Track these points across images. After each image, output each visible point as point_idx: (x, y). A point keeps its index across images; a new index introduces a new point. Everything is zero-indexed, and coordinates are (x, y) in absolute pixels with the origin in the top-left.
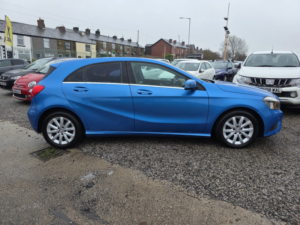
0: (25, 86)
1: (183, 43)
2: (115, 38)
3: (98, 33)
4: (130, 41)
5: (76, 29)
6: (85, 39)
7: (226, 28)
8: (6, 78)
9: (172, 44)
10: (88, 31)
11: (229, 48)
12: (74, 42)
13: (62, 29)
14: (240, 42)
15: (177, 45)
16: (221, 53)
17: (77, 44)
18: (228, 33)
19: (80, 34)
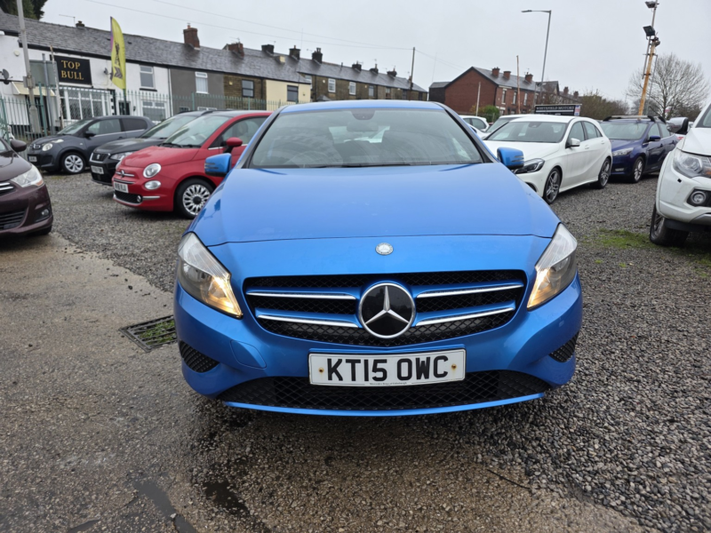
0: (137, 176)
1: (529, 78)
2: (357, 67)
3: (317, 56)
4: (392, 74)
5: (268, 49)
6: (288, 72)
7: (649, 31)
8: (103, 157)
9: (498, 81)
10: (295, 53)
11: (655, 89)
12: (262, 80)
13: (236, 50)
14: (687, 73)
15: (512, 83)
16: (630, 103)
17: (269, 84)
18: (656, 42)
19: (277, 59)
